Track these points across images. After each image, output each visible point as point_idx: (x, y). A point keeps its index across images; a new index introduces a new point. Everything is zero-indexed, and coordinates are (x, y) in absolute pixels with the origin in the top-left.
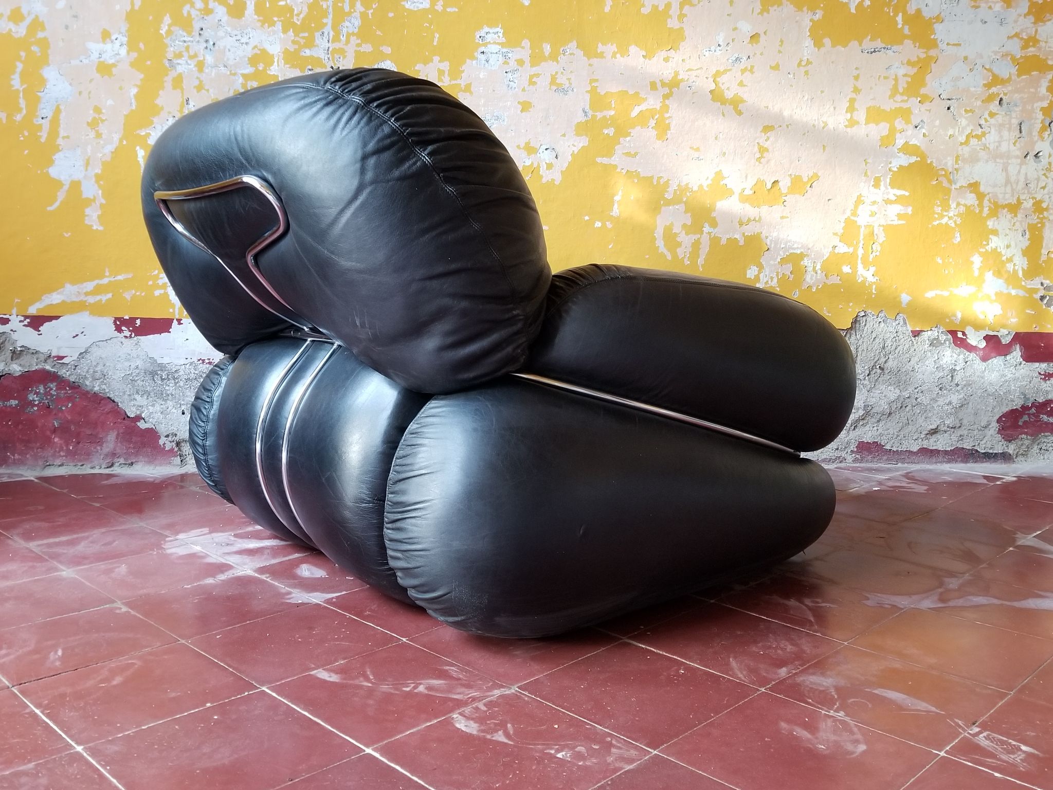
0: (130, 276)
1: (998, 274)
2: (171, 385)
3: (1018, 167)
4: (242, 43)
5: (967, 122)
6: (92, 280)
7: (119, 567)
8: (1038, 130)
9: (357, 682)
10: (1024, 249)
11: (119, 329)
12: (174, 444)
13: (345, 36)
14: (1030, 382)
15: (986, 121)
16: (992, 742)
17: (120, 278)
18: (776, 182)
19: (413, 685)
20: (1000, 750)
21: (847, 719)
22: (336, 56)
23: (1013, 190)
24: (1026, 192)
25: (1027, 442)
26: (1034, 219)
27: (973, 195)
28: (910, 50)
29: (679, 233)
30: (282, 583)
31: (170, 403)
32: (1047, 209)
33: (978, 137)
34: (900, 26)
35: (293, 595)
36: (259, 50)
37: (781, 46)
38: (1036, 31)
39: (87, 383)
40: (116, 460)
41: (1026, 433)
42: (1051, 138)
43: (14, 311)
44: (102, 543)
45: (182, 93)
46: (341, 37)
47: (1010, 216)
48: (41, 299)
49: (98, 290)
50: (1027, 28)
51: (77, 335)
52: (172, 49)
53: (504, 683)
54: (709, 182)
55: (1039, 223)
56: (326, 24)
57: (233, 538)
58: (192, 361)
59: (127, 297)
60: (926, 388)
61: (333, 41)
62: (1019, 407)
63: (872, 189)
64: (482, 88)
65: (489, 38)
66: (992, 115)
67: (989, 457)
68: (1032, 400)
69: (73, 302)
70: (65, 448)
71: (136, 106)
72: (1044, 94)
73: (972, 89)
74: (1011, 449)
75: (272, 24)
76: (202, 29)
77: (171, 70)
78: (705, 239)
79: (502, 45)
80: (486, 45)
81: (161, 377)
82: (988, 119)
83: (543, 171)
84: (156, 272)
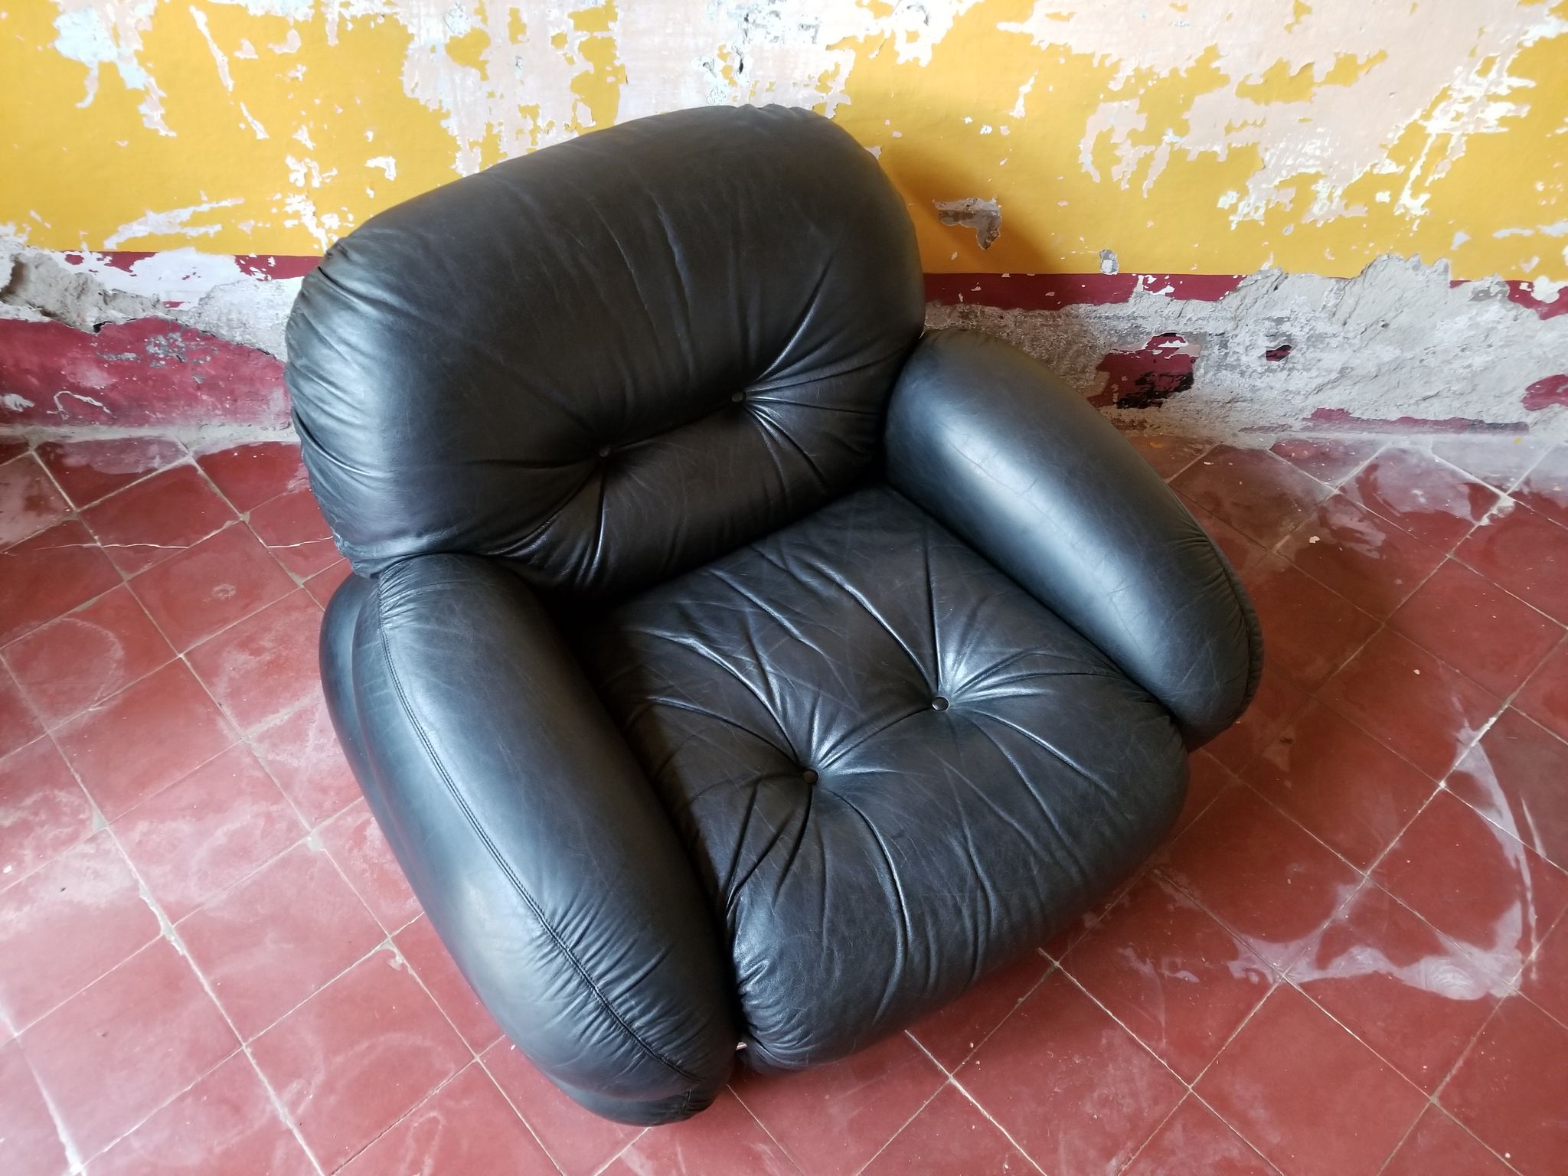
0: (241, 201)
6: (184, 207)
11: (245, 269)
17: (224, 203)
18: (1309, 66)
25: (1557, 410)
29: (1121, 144)
39: (224, 332)
43: (84, 246)
48: (118, 231)
49: (196, 220)
51: (188, 277)
54: (1192, 63)
59: (245, 229)
60: (1443, 348)
63: (1473, 77)
67: (1494, 427)
69: (167, 236)
70: (219, 406)
78: (1162, 154)
83: (900, 45)
84: (279, 196)
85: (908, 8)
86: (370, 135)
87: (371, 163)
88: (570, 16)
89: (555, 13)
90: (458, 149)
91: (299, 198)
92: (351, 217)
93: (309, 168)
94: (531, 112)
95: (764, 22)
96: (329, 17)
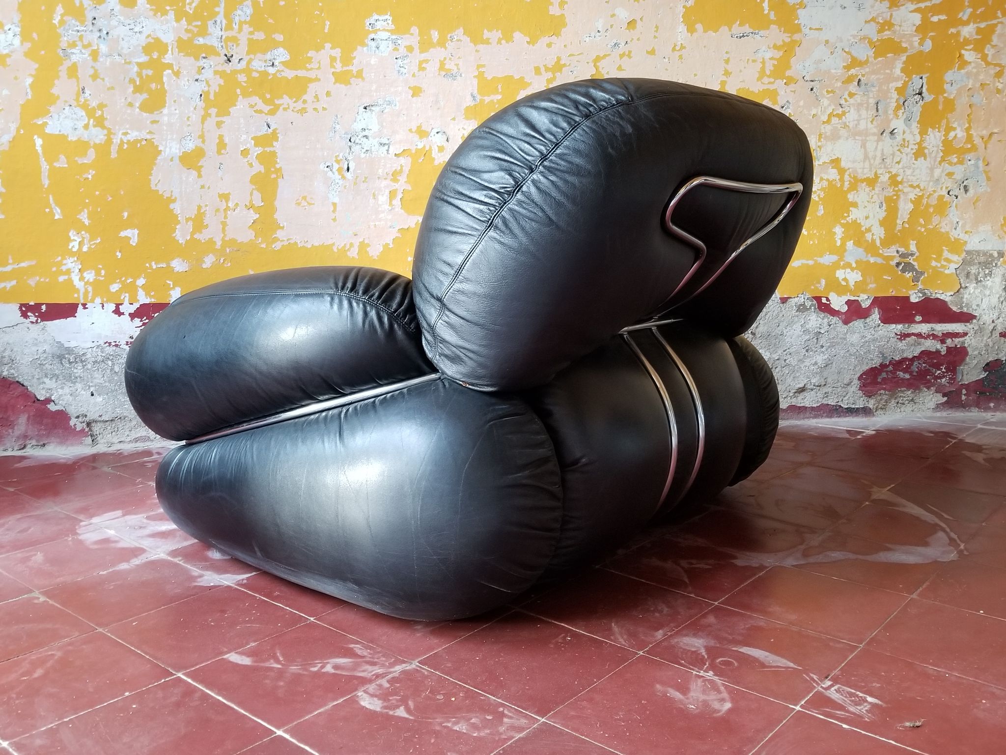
0: (34, 263)
1: (858, 244)
2: (79, 368)
3: (875, 144)
4: (136, 32)
5: (829, 102)
7: (35, 555)
8: (893, 108)
9: (267, 664)
10: (881, 219)
11: (24, 315)
12: (84, 425)
13: (237, 24)
14: (888, 342)
15: (846, 101)
16: (842, 695)
17: (23, 265)
19: (320, 665)
20: (849, 702)
21: (716, 678)
22: (230, 44)
23: (871, 165)
24: (883, 166)
25: (885, 397)
26: (890, 192)
27: (835, 171)
28: (776, 35)
30: (194, 565)
31: (79, 386)
32: (901, 183)
33: (839, 116)
34: (766, 12)
35: (206, 577)
36: (153, 38)
37: (656, 31)
38: (891, 15)
40: (28, 442)
41: (885, 389)
42: (905, 117)
44: (18, 531)
45: (78, 82)
46: (234, 25)
47: (869, 189)
50: (883, 13)
52: (65, 39)
53: (405, 658)
55: (894, 195)
56: (218, 13)
57: (145, 521)
58: (98, 344)
59: (31, 283)
60: (794, 350)
61: (226, 30)
62: (877, 365)
64: (373, 74)
65: (379, 25)
66: (851, 95)
67: (851, 411)
68: (889, 358)
71: (32, 96)
72: (898, 75)
73: (833, 71)
74: (871, 404)
75: (165, 13)
76: (95, 18)
77: (65, 60)
79: (392, 32)
80: (376, 32)
81: (69, 360)
82: (848, 98)
83: (435, 153)
84: (60, 258)
85: (437, 133)
86: (126, 214)
87: (123, 234)
88: (252, 139)
89: (244, 137)
90: (179, 222)
91: (72, 260)
92: (103, 272)
93: (83, 238)
94: (225, 197)
95: (360, 142)
96: (114, 141)
